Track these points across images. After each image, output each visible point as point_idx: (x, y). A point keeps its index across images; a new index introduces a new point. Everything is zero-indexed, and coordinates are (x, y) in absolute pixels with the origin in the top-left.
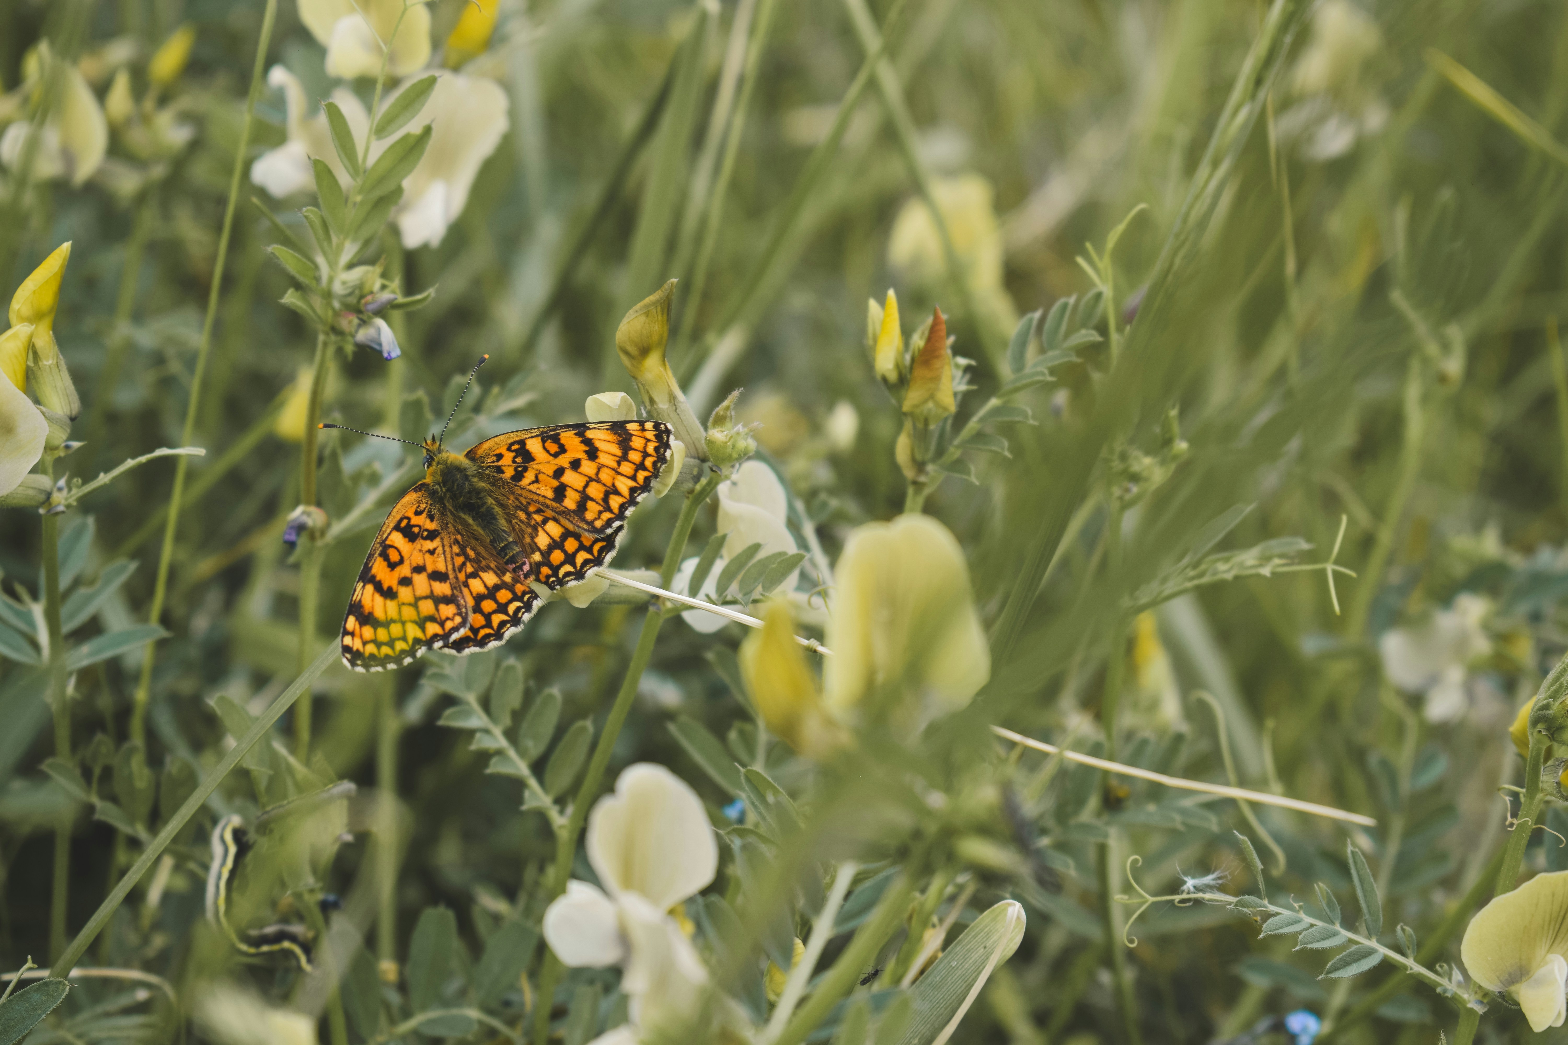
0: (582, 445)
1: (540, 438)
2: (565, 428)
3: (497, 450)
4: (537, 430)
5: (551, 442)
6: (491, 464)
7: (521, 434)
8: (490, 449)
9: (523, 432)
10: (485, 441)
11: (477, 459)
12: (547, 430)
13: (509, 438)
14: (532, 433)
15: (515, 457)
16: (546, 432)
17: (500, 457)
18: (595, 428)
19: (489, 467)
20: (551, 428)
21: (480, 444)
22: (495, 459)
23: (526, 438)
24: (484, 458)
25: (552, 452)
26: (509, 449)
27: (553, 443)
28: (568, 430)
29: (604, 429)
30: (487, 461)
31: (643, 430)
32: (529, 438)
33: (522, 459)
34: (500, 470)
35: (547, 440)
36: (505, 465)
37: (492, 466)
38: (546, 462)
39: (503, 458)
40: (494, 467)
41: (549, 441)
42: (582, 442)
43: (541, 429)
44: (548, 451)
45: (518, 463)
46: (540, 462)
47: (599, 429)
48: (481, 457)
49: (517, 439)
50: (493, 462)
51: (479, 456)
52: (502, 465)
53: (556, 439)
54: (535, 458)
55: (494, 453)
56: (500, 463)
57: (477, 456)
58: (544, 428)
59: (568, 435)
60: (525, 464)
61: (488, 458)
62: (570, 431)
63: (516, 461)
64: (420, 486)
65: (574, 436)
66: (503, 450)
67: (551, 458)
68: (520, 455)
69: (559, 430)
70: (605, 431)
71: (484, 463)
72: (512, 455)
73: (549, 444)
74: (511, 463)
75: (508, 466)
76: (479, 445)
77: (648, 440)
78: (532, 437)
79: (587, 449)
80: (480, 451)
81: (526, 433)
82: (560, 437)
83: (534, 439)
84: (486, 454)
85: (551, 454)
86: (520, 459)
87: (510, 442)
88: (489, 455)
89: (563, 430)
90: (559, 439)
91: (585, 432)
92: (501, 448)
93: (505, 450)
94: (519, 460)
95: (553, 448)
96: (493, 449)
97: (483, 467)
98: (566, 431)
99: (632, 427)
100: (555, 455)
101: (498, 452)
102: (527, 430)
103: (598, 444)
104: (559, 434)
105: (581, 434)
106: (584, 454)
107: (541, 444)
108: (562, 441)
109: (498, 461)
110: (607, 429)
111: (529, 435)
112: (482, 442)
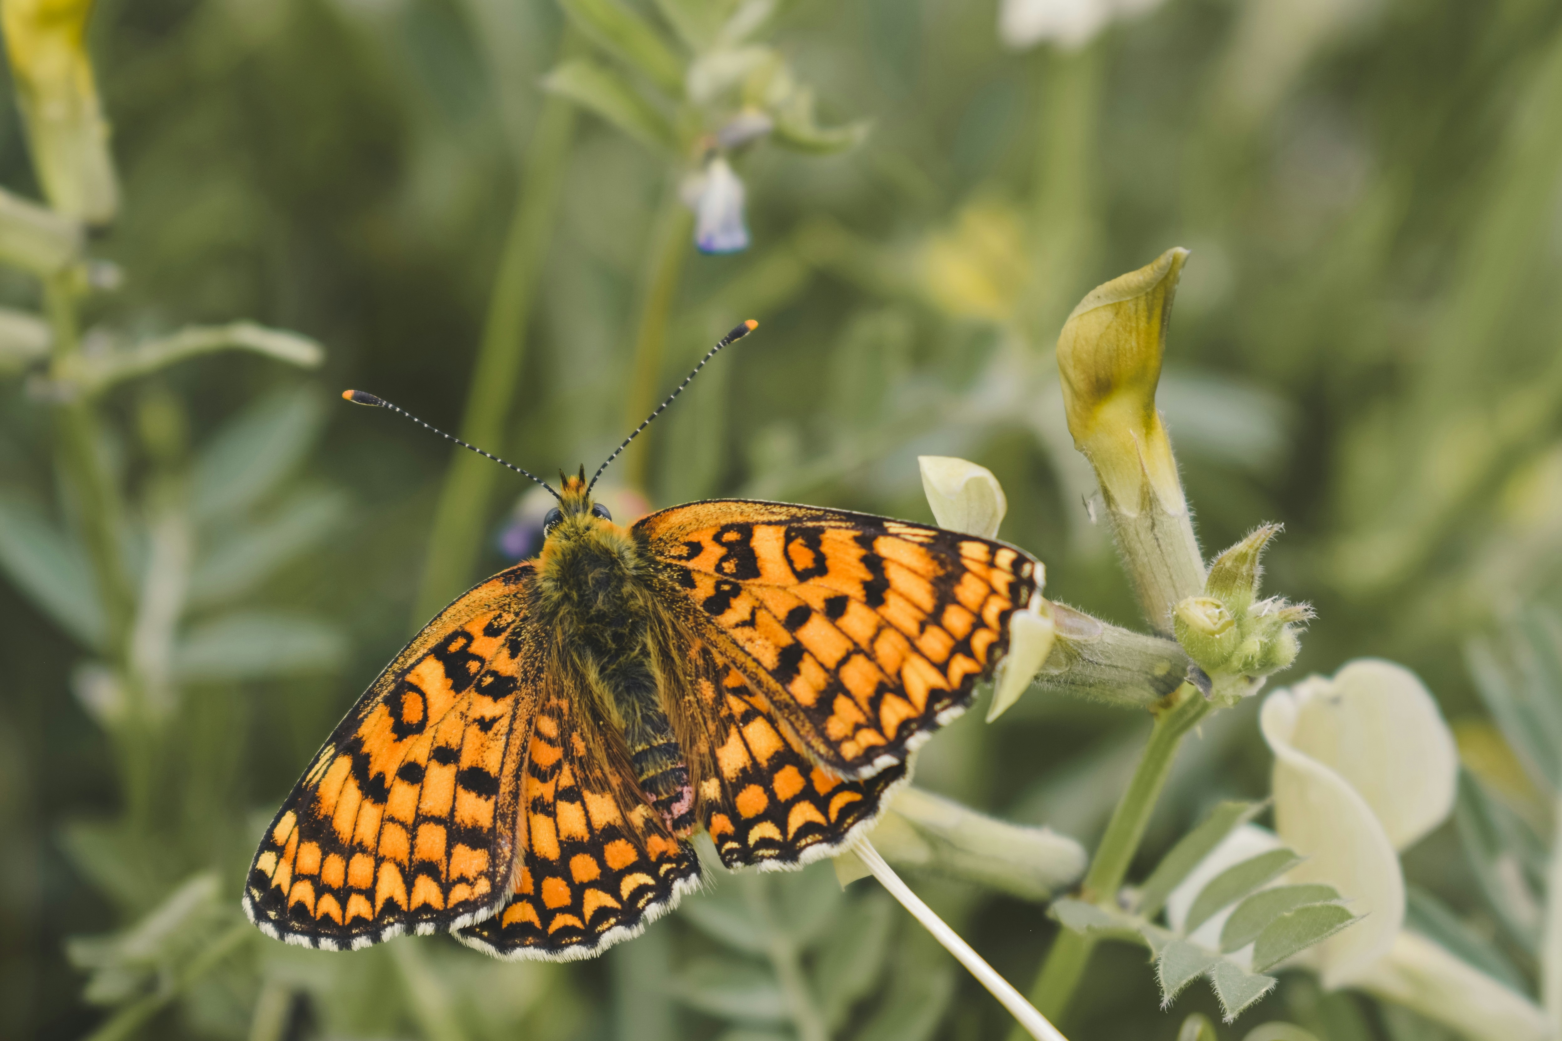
0: (862, 566)
1: (783, 529)
2: (841, 520)
3: (695, 534)
4: (785, 509)
5: (801, 544)
6: (674, 562)
7: (751, 510)
8: (682, 528)
9: (758, 506)
10: (678, 508)
11: (652, 542)
12: (804, 516)
13: (725, 514)
14: (773, 513)
15: (724, 559)
16: (799, 520)
17: (695, 549)
18: (897, 535)
19: (670, 565)
20: (813, 512)
21: (668, 510)
22: (684, 551)
23: (757, 523)
24: (666, 543)
25: (799, 567)
26: (717, 538)
27: (806, 546)
28: (843, 525)
29: (914, 542)
30: (669, 552)
31: (991, 564)
32: (763, 523)
33: (736, 565)
34: (687, 578)
35: (796, 537)
36: (699, 571)
37: (676, 566)
38: (779, 587)
39: (702, 555)
40: (679, 570)
41: (800, 540)
42: (864, 560)
43: (794, 511)
44: (790, 562)
45: (726, 574)
46: (767, 583)
47: (905, 540)
48: (660, 539)
49: (739, 519)
50: (680, 558)
51: (658, 537)
52: (694, 570)
53: (813, 539)
54: (762, 572)
55: (688, 539)
56: (691, 565)
57: (654, 536)
58: (800, 508)
59: (840, 538)
60: (738, 579)
61: (672, 547)
62: (847, 528)
63: (723, 568)
64: (519, 572)
65: (852, 543)
66: (706, 539)
67: (793, 580)
68: (735, 556)
69: (826, 520)
70: (916, 546)
71: (662, 554)
72: (721, 551)
73: (797, 547)
74: (711, 570)
75: (706, 574)
76: (664, 512)
77: (993, 591)
78: (769, 523)
79: (869, 577)
80: (662, 525)
81: (762, 511)
82: (823, 537)
83: (771, 530)
84: (671, 536)
85: (794, 571)
86: (732, 566)
87: (723, 522)
88: (676, 539)
89: (833, 524)
90: (819, 543)
91: (875, 538)
92: (704, 532)
93: (710, 537)
94: (729, 567)
95: (804, 559)
96: (688, 529)
97: (659, 563)
98: (839, 528)
99: (972, 552)
100: (803, 576)
101: (694, 538)
102: (766, 504)
103: (893, 573)
104: (821, 530)
105: (865, 542)
106: (859, 587)
107: (781, 543)
108: (824, 549)
109: (689, 557)
110: (921, 544)
111: (765, 518)
112: (673, 509)
